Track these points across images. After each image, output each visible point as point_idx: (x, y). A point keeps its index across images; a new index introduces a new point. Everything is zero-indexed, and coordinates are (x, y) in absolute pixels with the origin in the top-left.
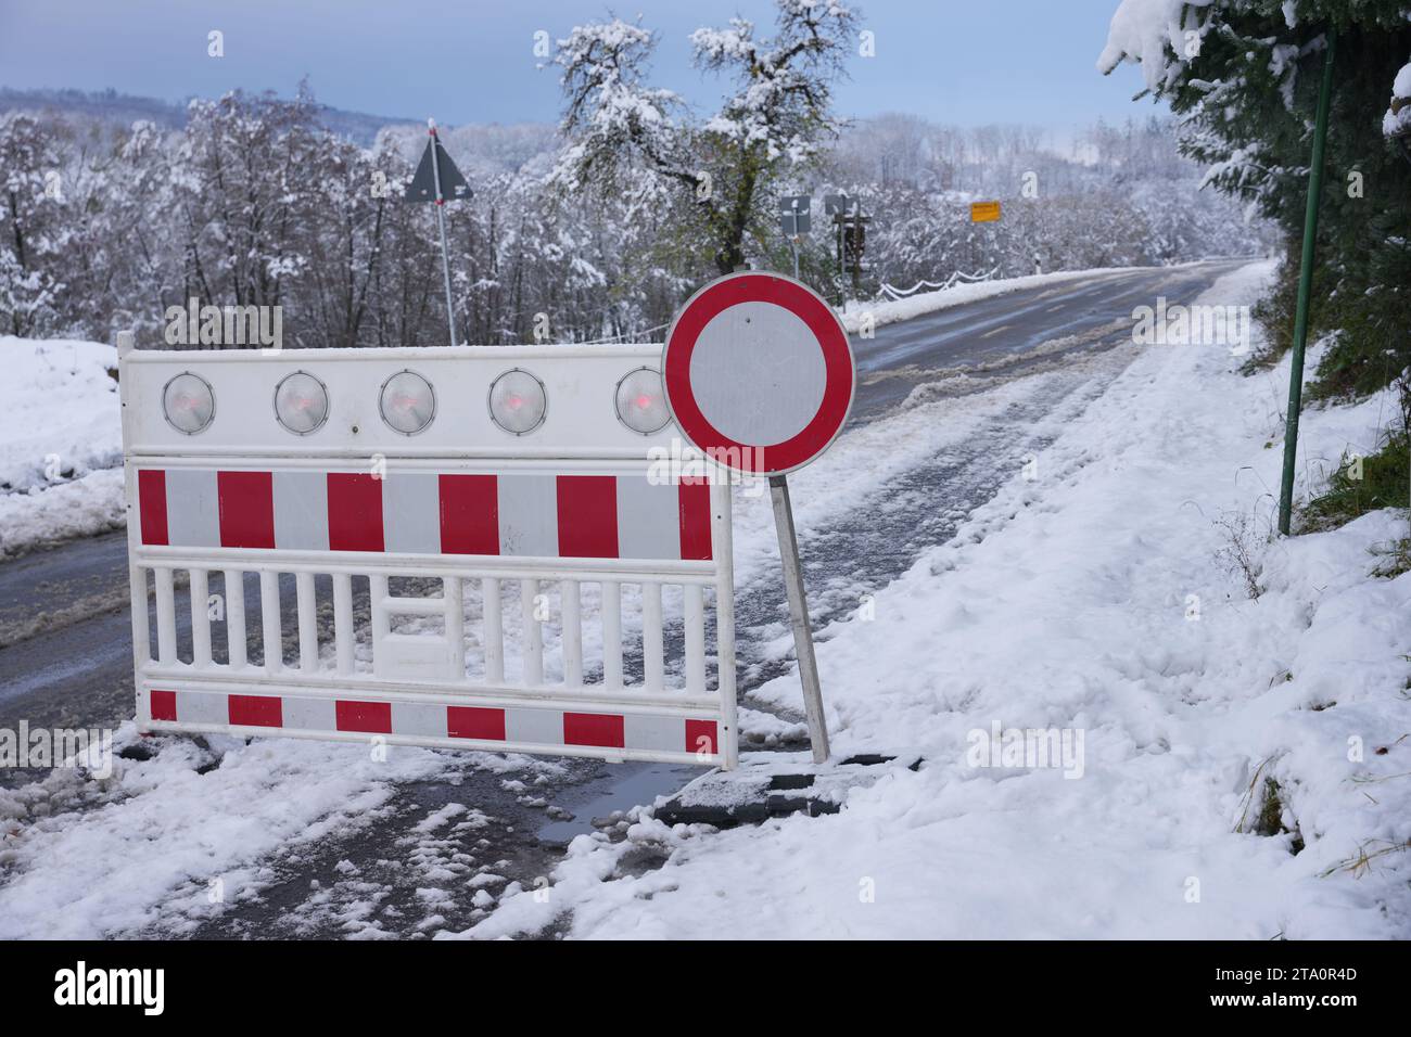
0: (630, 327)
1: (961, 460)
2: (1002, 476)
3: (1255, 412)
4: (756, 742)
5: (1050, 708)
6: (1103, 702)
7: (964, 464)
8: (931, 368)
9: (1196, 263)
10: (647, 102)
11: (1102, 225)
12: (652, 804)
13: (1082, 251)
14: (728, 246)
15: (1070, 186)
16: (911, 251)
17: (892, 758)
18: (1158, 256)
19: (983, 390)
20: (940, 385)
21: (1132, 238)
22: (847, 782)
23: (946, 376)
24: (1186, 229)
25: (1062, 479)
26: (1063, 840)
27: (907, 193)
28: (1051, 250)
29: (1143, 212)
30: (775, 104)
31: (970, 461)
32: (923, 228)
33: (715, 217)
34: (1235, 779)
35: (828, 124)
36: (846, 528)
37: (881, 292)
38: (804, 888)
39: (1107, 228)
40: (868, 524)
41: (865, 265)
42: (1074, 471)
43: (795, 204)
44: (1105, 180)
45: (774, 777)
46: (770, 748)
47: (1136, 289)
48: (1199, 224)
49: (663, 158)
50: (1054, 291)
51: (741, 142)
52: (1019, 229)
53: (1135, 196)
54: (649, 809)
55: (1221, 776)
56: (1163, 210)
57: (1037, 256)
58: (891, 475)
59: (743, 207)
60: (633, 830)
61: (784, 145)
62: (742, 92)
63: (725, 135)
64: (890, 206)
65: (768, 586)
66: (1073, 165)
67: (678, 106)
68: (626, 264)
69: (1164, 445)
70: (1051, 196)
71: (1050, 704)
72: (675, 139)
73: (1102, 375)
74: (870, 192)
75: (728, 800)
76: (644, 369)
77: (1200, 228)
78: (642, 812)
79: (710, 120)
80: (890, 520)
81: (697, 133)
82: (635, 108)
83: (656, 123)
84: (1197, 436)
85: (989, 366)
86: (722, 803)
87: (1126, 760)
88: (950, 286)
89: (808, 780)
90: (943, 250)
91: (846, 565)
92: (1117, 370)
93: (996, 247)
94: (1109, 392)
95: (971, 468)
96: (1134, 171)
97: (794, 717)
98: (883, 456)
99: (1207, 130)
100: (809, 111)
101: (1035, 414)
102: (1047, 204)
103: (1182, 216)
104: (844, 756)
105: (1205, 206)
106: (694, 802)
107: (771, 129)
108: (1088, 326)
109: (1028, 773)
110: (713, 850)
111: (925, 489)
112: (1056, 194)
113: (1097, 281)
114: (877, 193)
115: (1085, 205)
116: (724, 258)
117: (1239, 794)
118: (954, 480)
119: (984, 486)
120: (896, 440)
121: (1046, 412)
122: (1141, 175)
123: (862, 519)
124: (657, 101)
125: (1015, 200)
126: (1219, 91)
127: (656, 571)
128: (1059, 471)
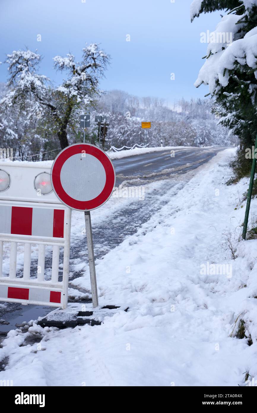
0: (25, 153)
1: (138, 207)
2: (151, 213)
3: (231, 198)
4: (72, 299)
5: (170, 293)
6: (186, 291)
7: (139, 208)
8: (128, 175)
9: (210, 147)
10: (37, 79)
11: (181, 132)
12: (37, 320)
13: (175, 140)
14: (62, 130)
15: (172, 119)
16: (120, 136)
17: (119, 307)
18: (199, 144)
19: (145, 184)
20: (131, 181)
21: (191, 137)
22: (104, 314)
23: (133, 179)
24: (208, 136)
25: (171, 216)
26: (175, 337)
27: (120, 116)
28: (165, 139)
29: (194, 129)
30: (80, 84)
31: (141, 208)
32: (125, 128)
33: (58, 119)
34: (230, 319)
35: (97, 92)
36: (101, 228)
37: (111, 149)
38: (89, 351)
39: (183, 133)
40: (108, 227)
41: (107, 140)
42: (174, 213)
43: (85, 117)
44: (183, 118)
45: (79, 312)
46: (76, 301)
47: (193, 154)
48: (212, 134)
49: (42, 98)
50: (167, 153)
51: (68, 95)
52: (156, 131)
53: (193, 124)
54: (36, 321)
55: (226, 318)
56: (201, 129)
57: (162, 141)
58: (116, 211)
59: (68, 117)
60: (30, 329)
61: (83, 98)
62: (70, 79)
63: (63, 93)
64: (114, 120)
65: (75, 246)
66: (174, 112)
67: (48, 81)
68: (25, 132)
69: (203, 207)
70: (166, 121)
71: (170, 291)
72: (46, 92)
73: (182, 182)
74: (108, 115)
75: (63, 319)
76: (45, 172)
77: (212, 136)
78: (34, 322)
79: (58, 87)
80: (115, 226)
81: (54, 91)
82: (33, 81)
83: (40, 86)
84: (213, 204)
85: (147, 176)
86: (61, 320)
87: (194, 311)
88: (133, 149)
89: (91, 313)
90: (131, 136)
91: (101, 240)
92: (187, 180)
93: (148, 136)
94: (185, 188)
95: (141, 210)
96: (192, 115)
97: (85, 291)
98: (113, 204)
99: (221, 106)
100: (91, 87)
101: (162, 193)
102: (165, 124)
103: (207, 131)
104: (103, 306)
105: (214, 129)
106: (52, 319)
107: (79, 92)
108: (178, 165)
109: (163, 314)
110: (57, 336)
111: (127, 216)
112: (167, 121)
113: (181, 150)
114: (110, 116)
115: (177, 125)
116: (60, 133)
117: (231, 324)
118: (136, 213)
119: (145, 216)
120: (117, 199)
121: (165, 193)
122: (195, 117)
123: (106, 225)
124: (41, 79)
125: (155, 122)
126: (232, 97)
127: (44, 240)
128: (170, 213)
